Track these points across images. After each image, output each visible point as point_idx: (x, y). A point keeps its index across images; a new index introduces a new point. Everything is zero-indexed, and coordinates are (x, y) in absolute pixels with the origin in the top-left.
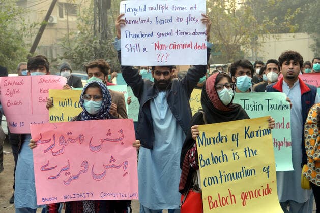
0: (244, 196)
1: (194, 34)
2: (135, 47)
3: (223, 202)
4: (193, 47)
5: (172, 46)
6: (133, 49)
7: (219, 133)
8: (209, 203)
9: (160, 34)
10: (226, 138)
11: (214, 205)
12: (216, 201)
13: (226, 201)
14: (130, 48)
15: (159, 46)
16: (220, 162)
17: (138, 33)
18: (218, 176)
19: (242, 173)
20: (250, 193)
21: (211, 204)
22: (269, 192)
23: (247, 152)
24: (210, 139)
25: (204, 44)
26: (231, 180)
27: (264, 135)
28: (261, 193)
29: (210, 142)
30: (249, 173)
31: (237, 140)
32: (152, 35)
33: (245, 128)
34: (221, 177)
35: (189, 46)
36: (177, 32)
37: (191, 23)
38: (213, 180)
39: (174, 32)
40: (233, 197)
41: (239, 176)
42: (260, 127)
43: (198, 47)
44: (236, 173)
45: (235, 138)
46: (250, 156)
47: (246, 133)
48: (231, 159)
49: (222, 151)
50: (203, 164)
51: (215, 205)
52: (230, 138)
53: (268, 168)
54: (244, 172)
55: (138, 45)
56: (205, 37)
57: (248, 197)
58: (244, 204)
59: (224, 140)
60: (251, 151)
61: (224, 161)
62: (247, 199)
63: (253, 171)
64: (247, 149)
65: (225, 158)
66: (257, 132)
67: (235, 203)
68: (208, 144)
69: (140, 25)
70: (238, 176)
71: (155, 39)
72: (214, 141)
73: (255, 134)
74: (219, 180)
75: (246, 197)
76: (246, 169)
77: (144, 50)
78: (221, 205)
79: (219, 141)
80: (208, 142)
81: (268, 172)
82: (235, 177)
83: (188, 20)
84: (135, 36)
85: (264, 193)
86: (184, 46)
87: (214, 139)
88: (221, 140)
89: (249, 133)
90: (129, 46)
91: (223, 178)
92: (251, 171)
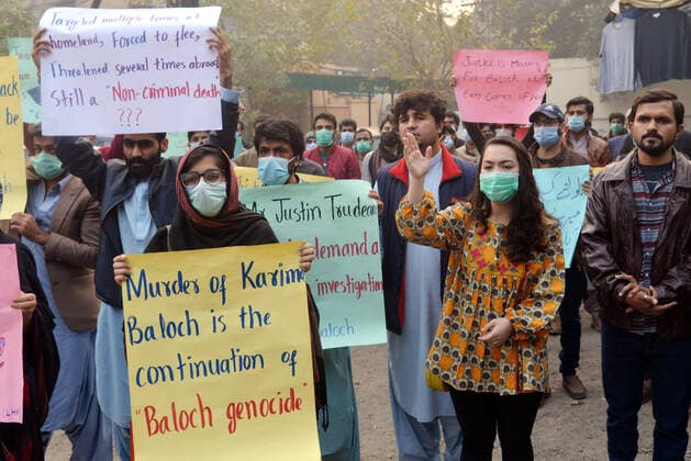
0: (234, 412)
1: (192, 65)
2: (74, 96)
3: (183, 421)
4: (192, 94)
5: (148, 91)
6: (68, 100)
7: (180, 273)
8: (148, 422)
9: (123, 68)
10: (196, 285)
11: (158, 427)
12: (165, 419)
13: (190, 419)
14: (61, 98)
15: (122, 94)
16: (181, 335)
17: (77, 66)
18: (175, 365)
19: (231, 363)
20: (248, 405)
21: (153, 425)
22: (296, 405)
23: (247, 317)
24: (158, 284)
25: (214, 88)
26: (205, 374)
27: (288, 282)
28: (276, 407)
29: (158, 291)
30: (247, 363)
31: (223, 290)
32: (105, 70)
33: (243, 264)
34: (181, 367)
35: (183, 91)
36: (158, 63)
37: (186, 43)
38: (161, 373)
39: (152, 61)
40: (206, 413)
41: (224, 368)
42: (281, 265)
43: (201, 93)
44: (217, 361)
45: (218, 286)
46: (252, 327)
47: (245, 276)
48: (206, 329)
49: (187, 312)
50: (136, 338)
51: (162, 426)
52: (204, 286)
53: (294, 355)
54: (237, 359)
55: (79, 92)
56: (215, 71)
57: (244, 414)
58: (231, 429)
59: (191, 289)
60: (255, 316)
61: (189, 334)
62: (240, 418)
63: (258, 358)
64: (247, 310)
65: (192, 327)
66: (274, 275)
67: (211, 425)
68: (153, 296)
69: (78, 49)
70: (221, 367)
71: (112, 78)
72: (168, 290)
73: (269, 279)
74: (177, 373)
75: (239, 413)
76: (242, 353)
77: (93, 101)
78: (176, 429)
79: (181, 290)
80: (153, 291)
81: (293, 364)
82: (214, 369)
83: (180, 36)
84: (72, 73)
85: (284, 408)
86: (172, 92)
87: (167, 286)
88: (183, 288)
89: (252, 275)
90: (59, 95)
91: (186, 369)
92: (254, 358)
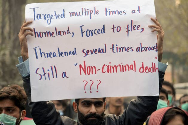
1: (138, 49)
2: (50, 72)
4: (137, 69)
5: (106, 68)
6: (47, 75)
9: (88, 51)
14: (42, 74)
15: (85, 69)
17: (54, 50)
25: (154, 65)
32: (75, 52)
35: (131, 67)
36: (113, 47)
37: (134, 33)
39: (109, 47)
43: (144, 69)
55: (54, 69)
56: (154, 54)
69: (56, 38)
71: (80, 58)
77: (64, 75)
83: (130, 29)
84: (49, 55)
86: (123, 68)
90: (40, 72)
